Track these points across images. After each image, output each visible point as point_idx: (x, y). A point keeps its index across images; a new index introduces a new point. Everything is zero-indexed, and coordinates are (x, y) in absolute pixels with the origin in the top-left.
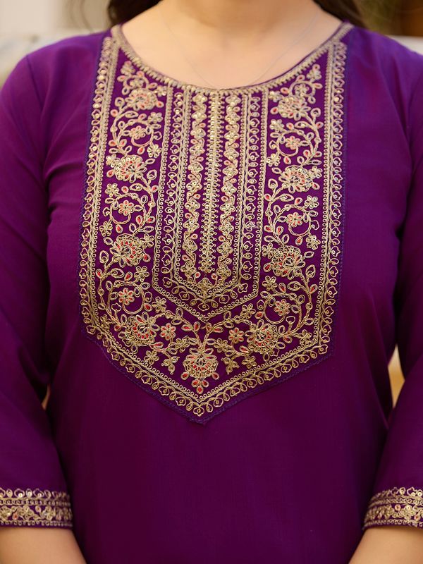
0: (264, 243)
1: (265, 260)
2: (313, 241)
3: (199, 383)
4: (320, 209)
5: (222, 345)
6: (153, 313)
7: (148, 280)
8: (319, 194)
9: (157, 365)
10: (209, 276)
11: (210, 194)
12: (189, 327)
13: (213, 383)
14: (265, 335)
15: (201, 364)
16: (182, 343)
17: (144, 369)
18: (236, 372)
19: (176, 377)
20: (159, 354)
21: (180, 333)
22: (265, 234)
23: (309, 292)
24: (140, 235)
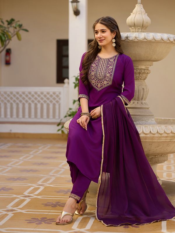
1: (106, 75)
2: (111, 73)
3: (99, 87)
4: (112, 70)
5: (101, 83)
6: (95, 80)
8: (113, 69)
9: (95, 85)
10: (100, 76)
11: (102, 69)
12: (98, 82)
13: (100, 88)
14: (105, 82)
15: (99, 85)
16: (97, 83)
17: (94, 85)
18: (102, 86)
19: (97, 87)
21: (97, 82)
22: (106, 72)
23: (110, 78)
24: (94, 72)
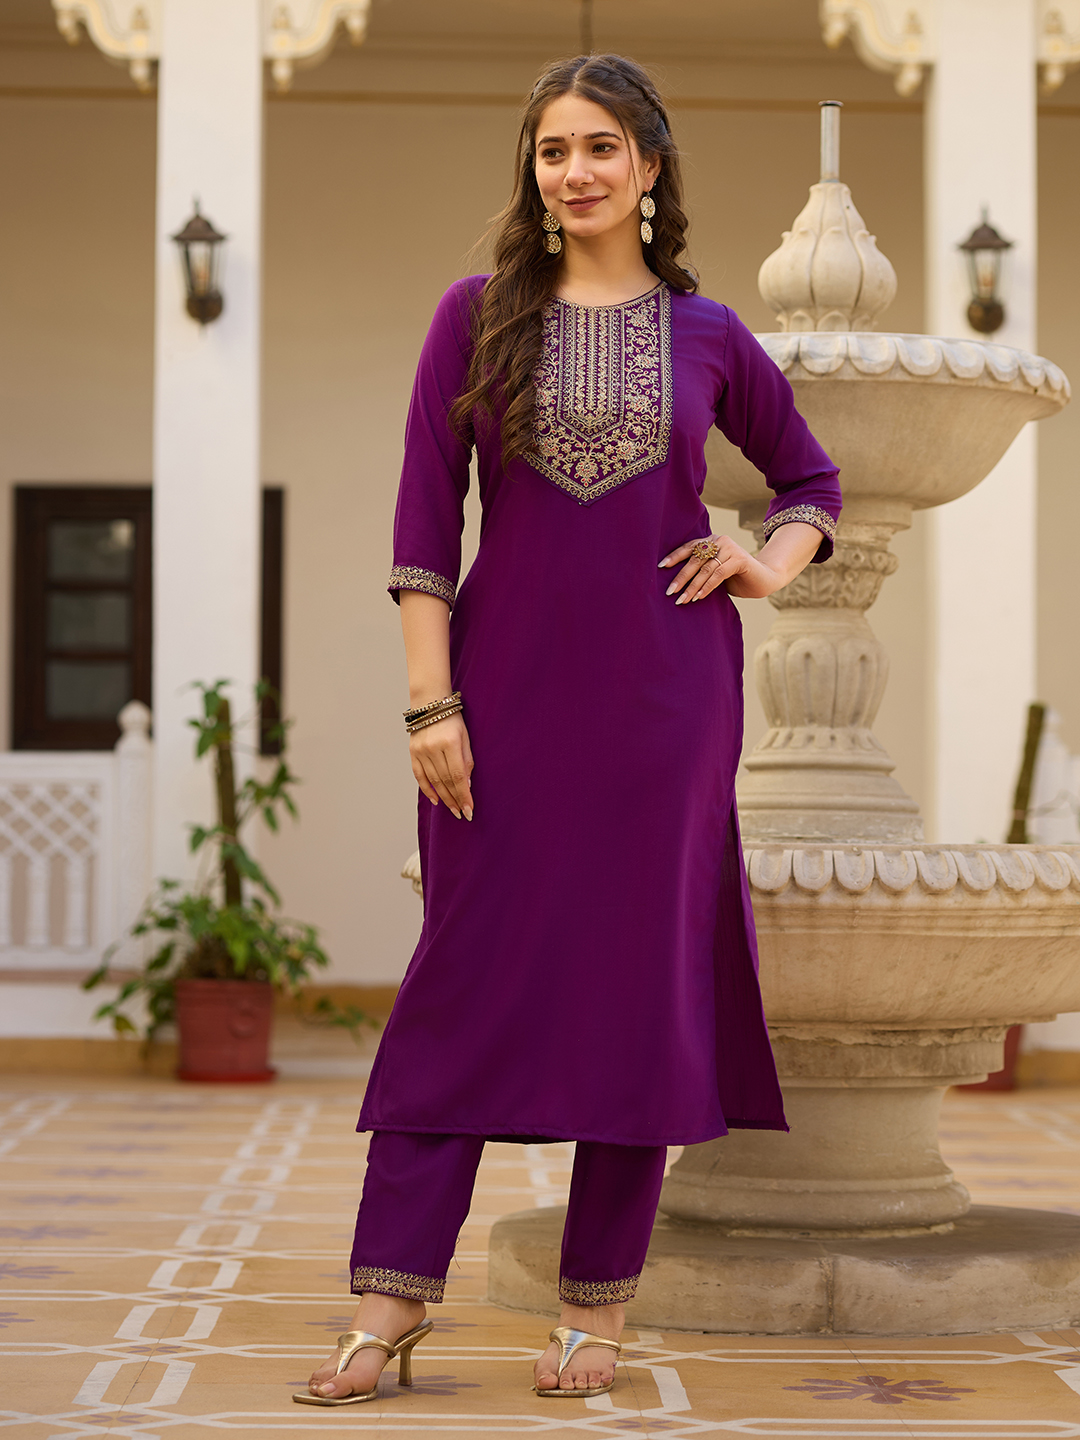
0: (625, 393)
1: (626, 403)
3: (586, 480)
5: (600, 456)
6: (557, 436)
7: (554, 415)
8: (659, 371)
9: (559, 469)
10: (592, 412)
12: (579, 445)
13: (594, 481)
14: (628, 448)
15: (587, 468)
16: (576, 454)
17: (551, 471)
18: (609, 474)
19: (571, 476)
20: (561, 462)
21: (574, 449)
22: (626, 389)
23: (654, 420)
24: (549, 388)
